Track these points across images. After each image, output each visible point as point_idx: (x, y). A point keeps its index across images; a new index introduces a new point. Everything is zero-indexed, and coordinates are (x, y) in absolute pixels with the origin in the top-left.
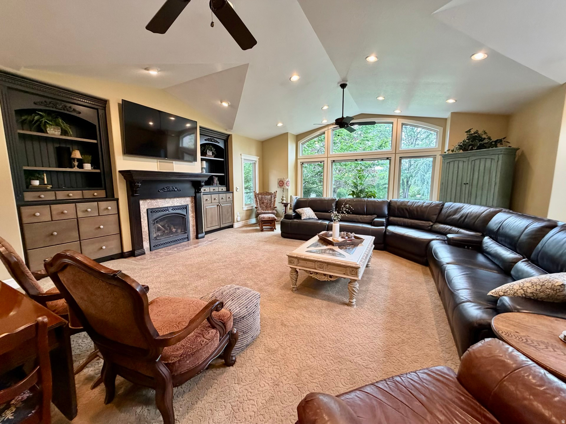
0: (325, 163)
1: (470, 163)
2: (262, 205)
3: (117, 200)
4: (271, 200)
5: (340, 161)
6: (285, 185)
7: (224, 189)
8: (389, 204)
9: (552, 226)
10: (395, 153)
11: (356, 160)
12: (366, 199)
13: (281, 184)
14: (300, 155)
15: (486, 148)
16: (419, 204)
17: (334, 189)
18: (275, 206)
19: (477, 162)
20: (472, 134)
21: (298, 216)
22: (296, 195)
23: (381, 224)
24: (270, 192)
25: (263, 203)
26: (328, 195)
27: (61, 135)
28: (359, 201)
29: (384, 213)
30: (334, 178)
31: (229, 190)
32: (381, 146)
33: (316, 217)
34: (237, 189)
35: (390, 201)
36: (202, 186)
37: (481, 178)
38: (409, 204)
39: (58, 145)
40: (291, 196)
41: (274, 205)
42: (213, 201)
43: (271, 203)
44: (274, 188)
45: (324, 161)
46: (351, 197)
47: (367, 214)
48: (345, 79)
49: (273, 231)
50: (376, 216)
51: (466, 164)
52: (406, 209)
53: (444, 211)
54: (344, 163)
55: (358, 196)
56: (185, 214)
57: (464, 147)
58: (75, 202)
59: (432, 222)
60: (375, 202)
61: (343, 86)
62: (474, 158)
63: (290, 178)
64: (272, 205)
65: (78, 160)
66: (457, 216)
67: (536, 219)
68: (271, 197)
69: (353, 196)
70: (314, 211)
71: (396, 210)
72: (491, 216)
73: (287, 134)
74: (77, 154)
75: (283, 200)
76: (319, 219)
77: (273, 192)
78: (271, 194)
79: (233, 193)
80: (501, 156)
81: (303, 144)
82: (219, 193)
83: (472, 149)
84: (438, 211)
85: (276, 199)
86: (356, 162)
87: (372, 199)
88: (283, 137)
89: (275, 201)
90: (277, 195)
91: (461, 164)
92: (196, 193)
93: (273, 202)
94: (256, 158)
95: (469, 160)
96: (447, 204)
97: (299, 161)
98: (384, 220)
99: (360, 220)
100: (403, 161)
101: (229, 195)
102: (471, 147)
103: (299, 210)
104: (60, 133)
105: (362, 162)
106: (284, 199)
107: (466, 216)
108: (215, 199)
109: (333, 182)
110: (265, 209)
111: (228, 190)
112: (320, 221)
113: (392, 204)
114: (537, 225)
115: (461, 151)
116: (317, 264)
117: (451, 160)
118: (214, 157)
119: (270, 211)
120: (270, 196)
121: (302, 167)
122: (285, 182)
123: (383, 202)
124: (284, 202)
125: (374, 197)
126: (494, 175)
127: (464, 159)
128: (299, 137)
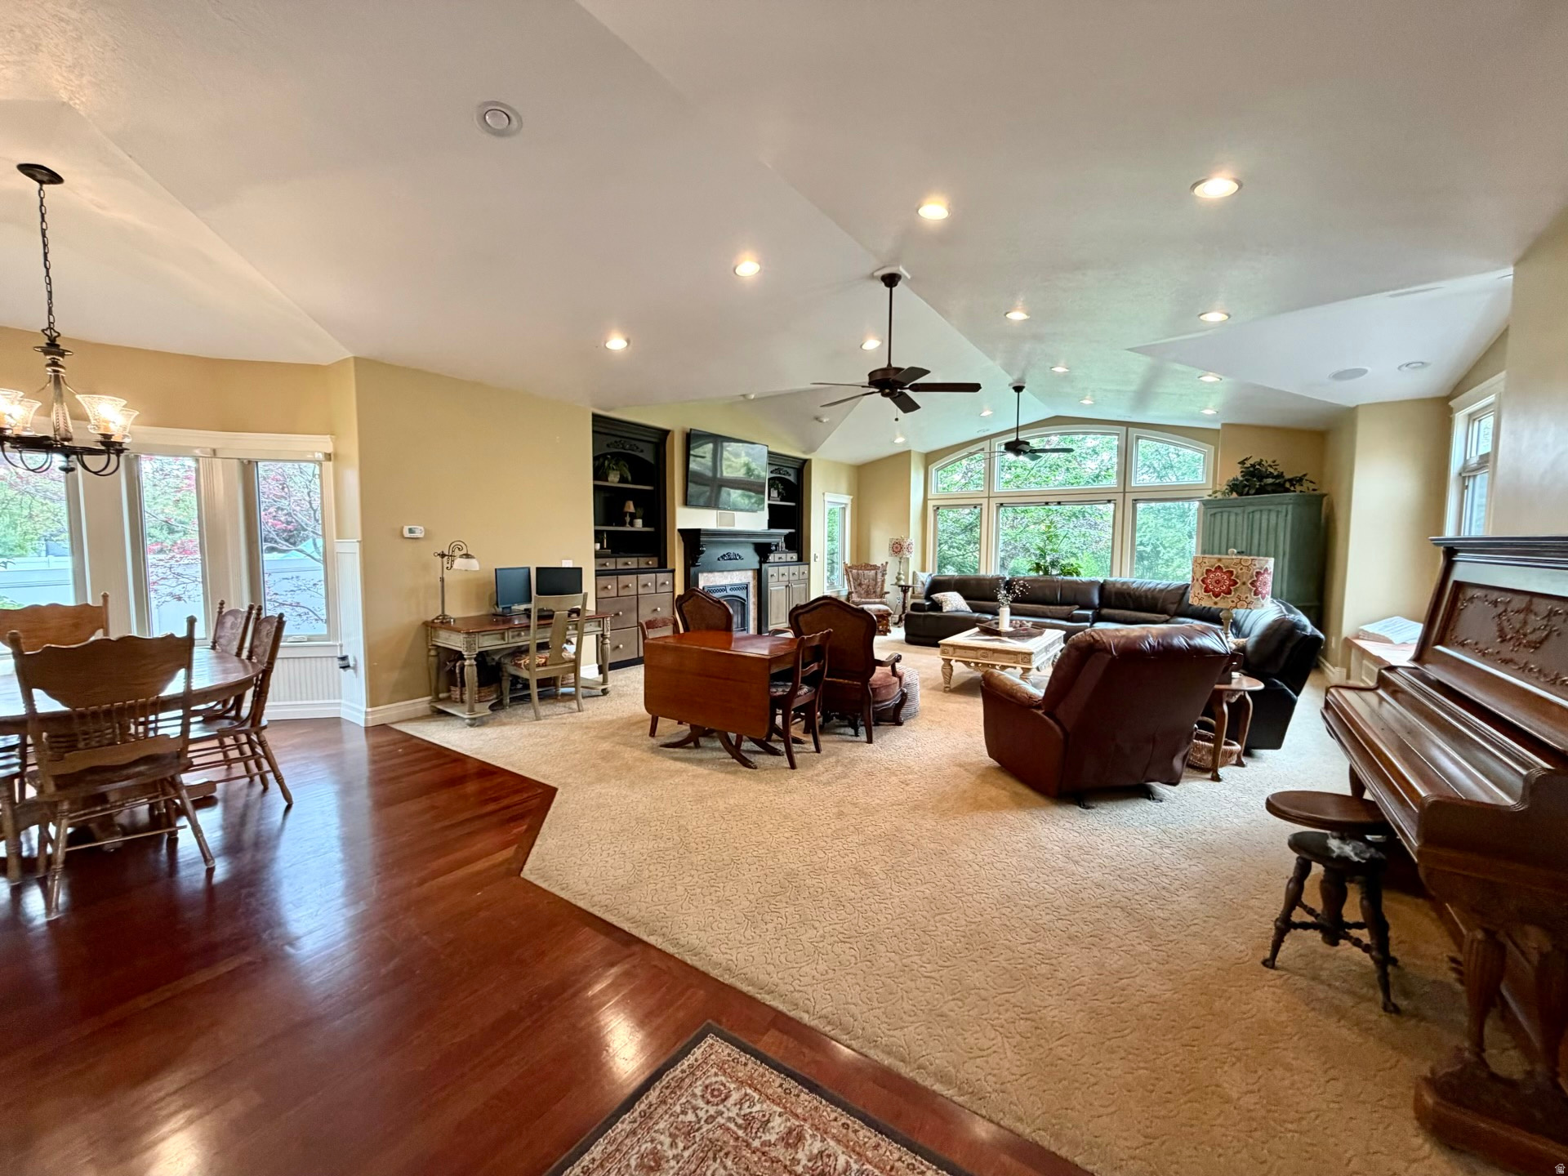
0: (985, 507)
1: (1246, 516)
2: (859, 588)
3: (673, 571)
4: (875, 579)
5: (1013, 505)
6: (905, 551)
7: (795, 557)
8: (1103, 587)
10: (1124, 492)
11: (1047, 503)
12: (1060, 578)
13: (898, 548)
14: (932, 493)
15: (1268, 493)
16: (1150, 586)
17: (1003, 559)
18: (886, 590)
19: (1257, 516)
20: (1248, 468)
21: (937, 606)
22: (923, 570)
23: (1085, 619)
24: (872, 563)
25: (860, 585)
26: (990, 569)
27: (619, 482)
28: (1046, 581)
29: (1092, 601)
30: (1001, 537)
31: (803, 558)
32: (1097, 477)
33: (968, 609)
34: (816, 557)
35: (1105, 581)
36: (771, 552)
37: (1263, 543)
38: (1135, 586)
39: (607, 495)
40: (914, 573)
41: (882, 588)
42: (781, 578)
43: (876, 585)
44: (880, 555)
45: (981, 505)
46: (1033, 574)
47: (1062, 604)
48: (1021, 380)
49: (885, 635)
50: (1077, 607)
51: (1240, 518)
52: (1129, 594)
53: (1186, 596)
54: (1024, 508)
55: (1046, 572)
56: (744, 597)
57: (1235, 487)
58: (637, 571)
59: (1169, 615)
60: (1076, 583)
61: (1018, 389)
62: (1251, 509)
63: (914, 536)
64: (878, 590)
65: (631, 514)
68: (876, 574)
69: (1038, 572)
70: (966, 598)
71: (1113, 597)
73: (909, 452)
74: (630, 507)
75: (899, 579)
76: (974, 611)
77: (879, 565)
78: (875, 567)
79: (809, 564)
80: (1290, 507)
81: (938, 470)
82: (787, 564)
83: (1248, 494)
84: (1178, 598)
85: (886, 577)
86: (1046, 507)
87: (1075, 578)
88: (902, 459)
89: (883, 581)
90: (888, 569)
91: (1233, 518)
92: (761, 563)
93: (880, 584)
94: (846, 499)
95: (1244, 512)
97: (931, 504)
98: (1090, 613)
99: (1049, 614)
100: (1140, 506)
101: (804, 568)
102: (1247, 489)
103: (938, 596)
104: (617, 480)
105: (1058, 507)
106: (902, 577)
108: (783, 575)
109: (1001, 546)
110: (864, 596)
111: (800, 559)
112: (977, 615)
113: (1107, 587)
115: (1234, 495)
116: (981, 652)
117: (1219, 510)
118: (781, 500)
119: (877, 600)
120: (873, 572)
121: (936, 515)
122: (905, 545)
123: (1092, 583)
124: (902, 583)
125: (1078, 575)
126: (1282, 538)
127: (1238, 510)
128: (930, 458)
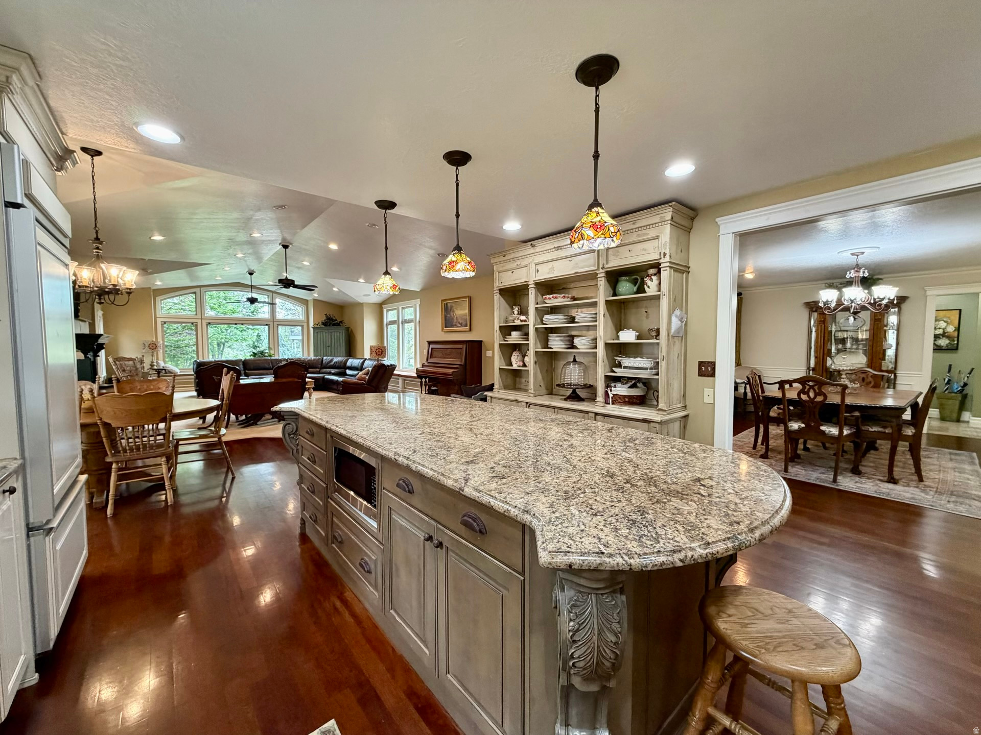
1: (329, 334)
9: (366, 359)
10: (273, 321)
13: (153, 347)
14: (159, 314)
15: (334, 326)
19: (333, 334)
20: (328, 316)
25: (124, 371)
37: (336, 343)
45: (195, 322)
51: (327, 334)
53: (324, 362)
57: (325, 324)
62: (331, 331)
66: (332, 363)
67: (362, 359)
69: (254, 356)
72: (347, 361)
75: (152, 365)
80: (341, 331)
81: (162, 301)
83: (329, 326)
84: (320, 363)
91: (324, 334)
95: (328, 332)
96: (325, 358)
97: (159, 320)
102: (328, 324)
107: (336, 363)
114: (362, 360)
115: (324, 326)
117: (320, 331)
120: (131, 362)
121: (163, 327)
126: (342, 341)
127: (326, 331)
128: (156, 293)
